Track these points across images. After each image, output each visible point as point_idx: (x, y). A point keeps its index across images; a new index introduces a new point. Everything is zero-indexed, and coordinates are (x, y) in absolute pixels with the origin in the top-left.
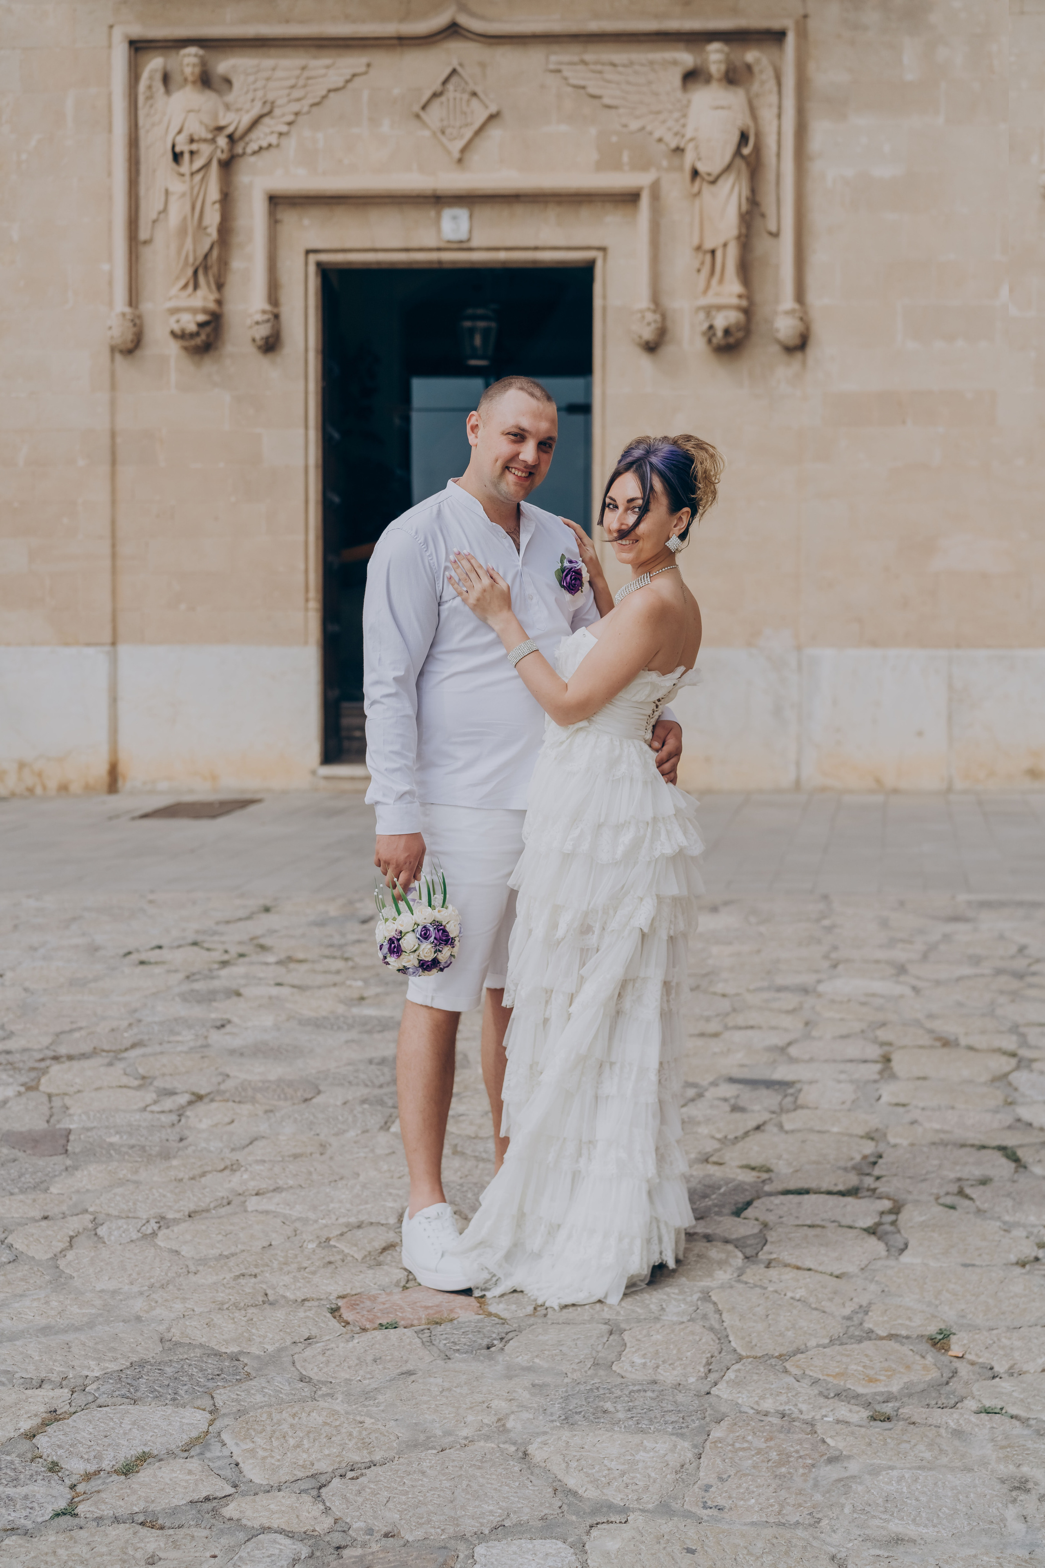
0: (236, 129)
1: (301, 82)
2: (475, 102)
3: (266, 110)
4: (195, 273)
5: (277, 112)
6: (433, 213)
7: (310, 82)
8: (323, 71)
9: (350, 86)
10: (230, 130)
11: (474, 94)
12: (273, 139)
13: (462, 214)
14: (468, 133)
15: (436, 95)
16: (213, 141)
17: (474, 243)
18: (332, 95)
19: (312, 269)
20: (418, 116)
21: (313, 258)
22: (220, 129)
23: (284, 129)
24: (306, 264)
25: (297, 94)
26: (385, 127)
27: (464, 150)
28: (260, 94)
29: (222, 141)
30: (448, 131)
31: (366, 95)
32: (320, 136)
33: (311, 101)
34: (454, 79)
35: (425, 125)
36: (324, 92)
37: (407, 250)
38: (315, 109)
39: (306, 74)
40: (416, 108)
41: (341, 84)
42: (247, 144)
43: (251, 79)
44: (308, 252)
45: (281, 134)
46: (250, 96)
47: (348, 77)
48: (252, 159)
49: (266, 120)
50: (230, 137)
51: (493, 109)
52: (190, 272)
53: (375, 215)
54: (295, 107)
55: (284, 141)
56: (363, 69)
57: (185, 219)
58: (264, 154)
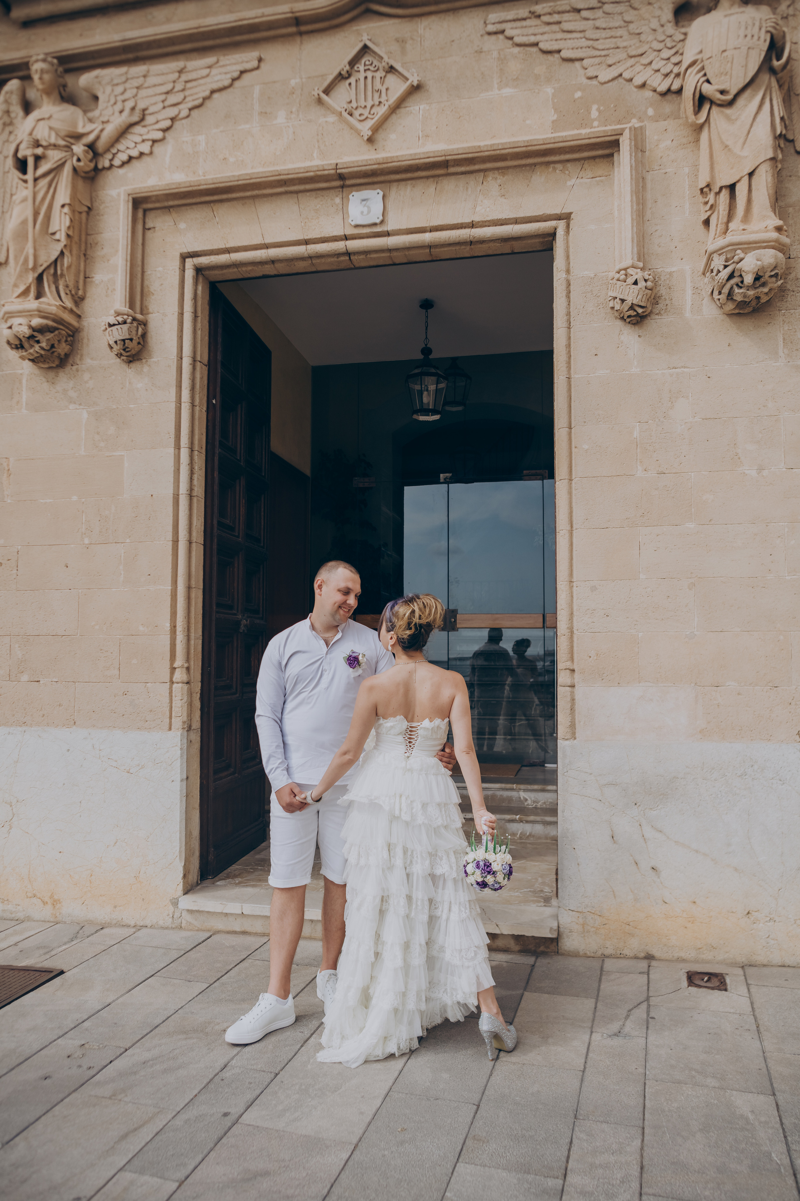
0: (98, 138)
1: (179, 86)
2: (391, 79)
3: (135, 118)
4: (40, 279)
5: (150, 120)
6: (338, 200)
7: (189, 85)
8: (206, 72)
9: (237, 84)
10: (91, 138)
11: (391, 69)
12: (145, 148)
13: (374, 196)
14: (381, 111)
15: (341, 77)
16: (68, 148)
17: (390, 226)
18: (216, 96)
19: (190, 273)
20: (320, 101)
21: (189, 263)
22: (78, 137)
23: (159, 135)
24: (183, 270)
25: (173, 99)
26: (281, 118)
27: (376, 129)
28: (129, 104)
29: (79, 149)
30: (356, 113)
31: (257, 90)
32: (202, 138)
33: (190, 105)
34: (366, 59)
35: (328, 108)
36: (207, 93)
37: (307, 242)
38: (195, 113)
39: (184, 77)
40: (318, 91)
41: (227, 83)
42: (114, 155)
43: (120, 89)
44: (184, 257)
45: (154, 141)
46: (119, 106)
47: (236, 74)
48: (121, 171)
49: (138, 129)
50: (91, 146)
51: (414, 80)
52: (31, 277)
53: (265, 209)
54: (172, 112)
55: (157, 148)
56: (255, 63)
57: (24, 222)
58: (135, 163)
